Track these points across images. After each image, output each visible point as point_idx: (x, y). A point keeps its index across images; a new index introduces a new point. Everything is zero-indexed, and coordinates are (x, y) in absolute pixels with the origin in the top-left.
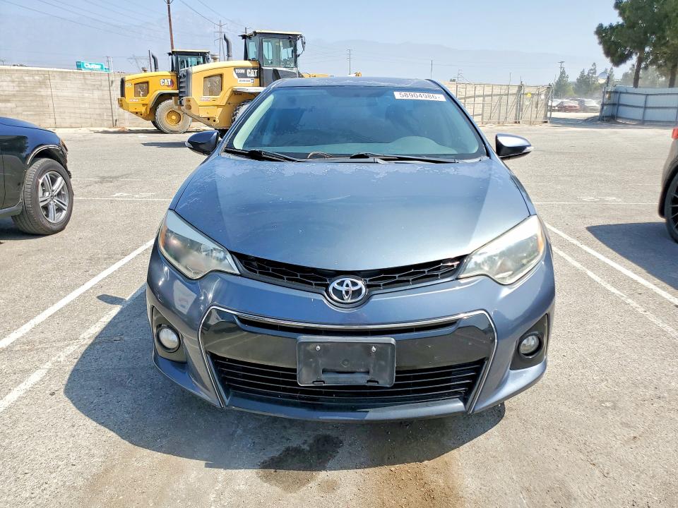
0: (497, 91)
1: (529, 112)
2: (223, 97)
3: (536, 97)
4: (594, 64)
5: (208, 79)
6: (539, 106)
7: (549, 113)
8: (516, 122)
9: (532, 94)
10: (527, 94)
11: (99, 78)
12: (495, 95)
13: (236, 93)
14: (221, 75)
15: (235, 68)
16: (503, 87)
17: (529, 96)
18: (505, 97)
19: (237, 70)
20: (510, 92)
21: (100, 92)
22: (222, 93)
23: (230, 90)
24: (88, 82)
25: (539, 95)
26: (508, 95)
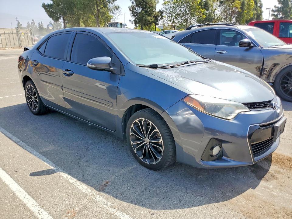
0: (6, 32)
1: (25, 42)
3: (26, 35)
4: (33, 20)
6: (29, 39)
7: (34, 42)
8: (20, 47)
9: (24, 33)
10: (21, 33)
12: (6, 34)
16: (9, 30)
17: (23, 34)
18: (11, 35)
20: (13, 32)
25: (27, 34)
26: (12, 33)
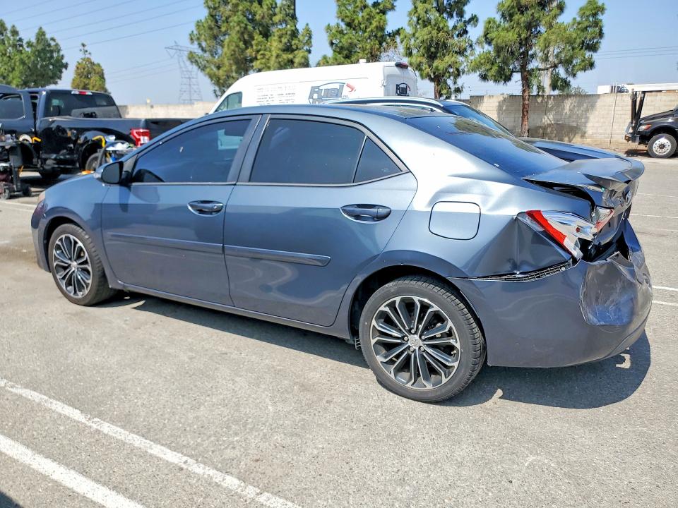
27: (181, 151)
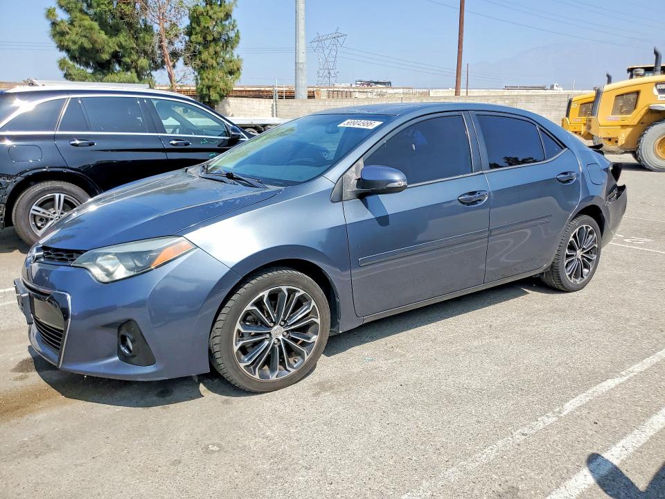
2: (635, 117)
5: (620, 97)
11: (559, 100)
13: (651, 111)
14: (638, 93)
15: (657, 84)
19: (658, 86)
21: (557, 113)
22: (635, 112)
23: (646, 108)
24: (548, 103)
27: (414, 148)
